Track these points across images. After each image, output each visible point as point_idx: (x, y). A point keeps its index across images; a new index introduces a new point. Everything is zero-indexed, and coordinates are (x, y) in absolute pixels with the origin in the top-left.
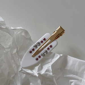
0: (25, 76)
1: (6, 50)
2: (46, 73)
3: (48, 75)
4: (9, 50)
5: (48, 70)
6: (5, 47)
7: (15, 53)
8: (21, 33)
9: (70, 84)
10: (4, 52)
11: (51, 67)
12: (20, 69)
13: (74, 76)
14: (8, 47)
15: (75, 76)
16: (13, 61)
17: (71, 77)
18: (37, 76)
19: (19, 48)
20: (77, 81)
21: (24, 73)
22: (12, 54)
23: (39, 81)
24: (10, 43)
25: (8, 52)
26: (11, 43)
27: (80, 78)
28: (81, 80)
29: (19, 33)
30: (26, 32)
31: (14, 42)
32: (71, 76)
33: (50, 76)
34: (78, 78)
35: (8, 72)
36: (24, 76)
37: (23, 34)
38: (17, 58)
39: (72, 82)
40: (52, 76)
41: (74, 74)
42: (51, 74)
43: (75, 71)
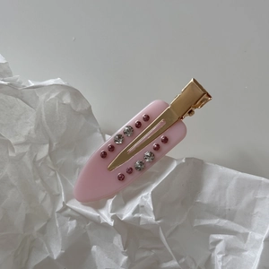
0: (75, 226)
1: (18, 150)
2: (136, 215)
3: (142, 223)
4: (27, 148)
5: (143, 206)
6: (12, 141)
7: (45, 158)
8: (60, 97)
9: (211, 248)
10: (11, 154)
11: (150, 198)
12: (60, 206)
13: (223, 223)
14: (22, 140)
15: (226, 221)
16: (38, 182)
17: (215, 226)
18: (112, 223)
19: (54, 144)
20: (232, 237)
21: (72, 218)
22: (34, 162)
23: (118, 241)
24: (27, 128)
25: (24, 154)
26: (32, 127)
27: (242, 230)
28: (245, 236)
29: (53, 96)
30: (76, 94)
31: (39, 126)
32: (215, 222)
33: (149, 224)
34: (235, 229)
35: (27, 215)
36: (72, 225)
37: (67, 99)
38: (52, 173)
39: (218, 242)
40: (155, 224)
41: (224, 218)
42: (152, 218)
43: (227, 208)
